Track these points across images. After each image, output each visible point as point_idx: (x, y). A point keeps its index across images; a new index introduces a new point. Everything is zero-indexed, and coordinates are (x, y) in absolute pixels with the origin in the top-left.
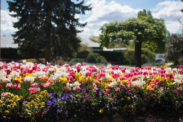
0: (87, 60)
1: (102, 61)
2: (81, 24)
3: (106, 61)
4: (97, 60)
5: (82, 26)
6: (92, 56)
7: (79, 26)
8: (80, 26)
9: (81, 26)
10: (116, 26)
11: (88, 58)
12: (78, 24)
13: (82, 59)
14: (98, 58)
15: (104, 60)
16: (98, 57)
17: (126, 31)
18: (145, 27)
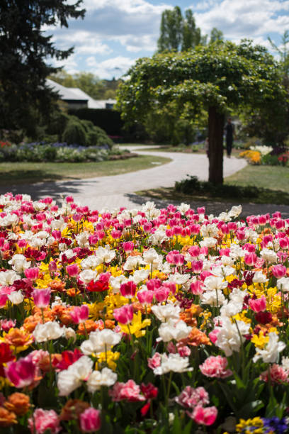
0: (63, 139)
1: (101, 140)
2: (59, 51)
3: (108, 139)
4: (87, 137)
5: (60, 57)
6: (76, 127)
7: (52, 56)
8: (54, 56)
9: (57, 56)
10: (170, 68)
11: (67, 133)
12: (51, 51)
13: (52, 136)
14: (91, 132)
15: (104, 138)
16: (88, 128)
17: (198, 82)
18: (241, 70)
